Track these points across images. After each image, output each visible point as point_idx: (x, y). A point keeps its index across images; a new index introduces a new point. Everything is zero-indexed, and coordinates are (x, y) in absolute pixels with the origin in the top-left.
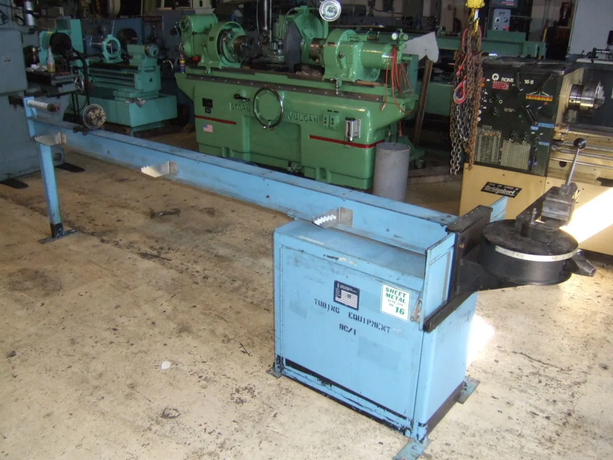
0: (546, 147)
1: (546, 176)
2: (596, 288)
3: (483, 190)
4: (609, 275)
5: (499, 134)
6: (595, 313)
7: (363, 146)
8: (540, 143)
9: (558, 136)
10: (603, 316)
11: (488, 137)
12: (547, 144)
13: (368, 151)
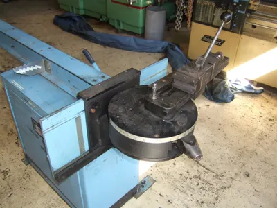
0: (242, 14)
1: (241, 33)
2: (261, 110)
3: (202, 40)
4: (272, 101)
5: (213, 4)
6: (255, 130)
7: (139, 8)
8: (239, 11)
9: (252, 7)
10: (259, 132)
11: (207, 6)
12: (244, 13)
13: (141, 11)
